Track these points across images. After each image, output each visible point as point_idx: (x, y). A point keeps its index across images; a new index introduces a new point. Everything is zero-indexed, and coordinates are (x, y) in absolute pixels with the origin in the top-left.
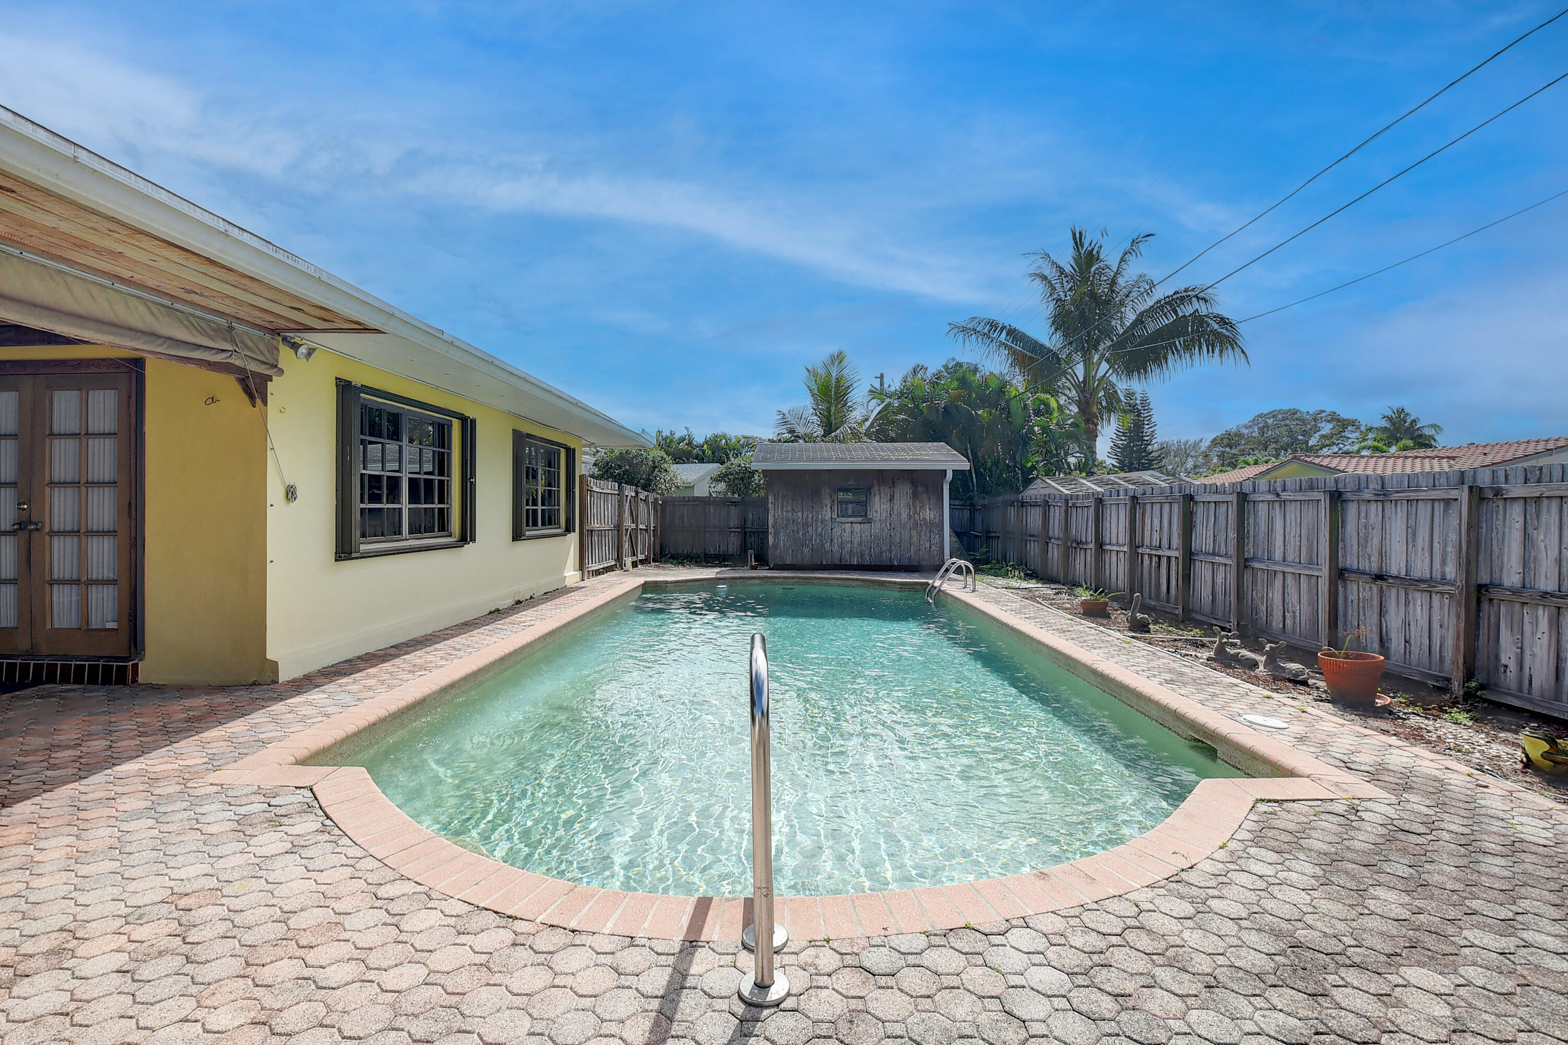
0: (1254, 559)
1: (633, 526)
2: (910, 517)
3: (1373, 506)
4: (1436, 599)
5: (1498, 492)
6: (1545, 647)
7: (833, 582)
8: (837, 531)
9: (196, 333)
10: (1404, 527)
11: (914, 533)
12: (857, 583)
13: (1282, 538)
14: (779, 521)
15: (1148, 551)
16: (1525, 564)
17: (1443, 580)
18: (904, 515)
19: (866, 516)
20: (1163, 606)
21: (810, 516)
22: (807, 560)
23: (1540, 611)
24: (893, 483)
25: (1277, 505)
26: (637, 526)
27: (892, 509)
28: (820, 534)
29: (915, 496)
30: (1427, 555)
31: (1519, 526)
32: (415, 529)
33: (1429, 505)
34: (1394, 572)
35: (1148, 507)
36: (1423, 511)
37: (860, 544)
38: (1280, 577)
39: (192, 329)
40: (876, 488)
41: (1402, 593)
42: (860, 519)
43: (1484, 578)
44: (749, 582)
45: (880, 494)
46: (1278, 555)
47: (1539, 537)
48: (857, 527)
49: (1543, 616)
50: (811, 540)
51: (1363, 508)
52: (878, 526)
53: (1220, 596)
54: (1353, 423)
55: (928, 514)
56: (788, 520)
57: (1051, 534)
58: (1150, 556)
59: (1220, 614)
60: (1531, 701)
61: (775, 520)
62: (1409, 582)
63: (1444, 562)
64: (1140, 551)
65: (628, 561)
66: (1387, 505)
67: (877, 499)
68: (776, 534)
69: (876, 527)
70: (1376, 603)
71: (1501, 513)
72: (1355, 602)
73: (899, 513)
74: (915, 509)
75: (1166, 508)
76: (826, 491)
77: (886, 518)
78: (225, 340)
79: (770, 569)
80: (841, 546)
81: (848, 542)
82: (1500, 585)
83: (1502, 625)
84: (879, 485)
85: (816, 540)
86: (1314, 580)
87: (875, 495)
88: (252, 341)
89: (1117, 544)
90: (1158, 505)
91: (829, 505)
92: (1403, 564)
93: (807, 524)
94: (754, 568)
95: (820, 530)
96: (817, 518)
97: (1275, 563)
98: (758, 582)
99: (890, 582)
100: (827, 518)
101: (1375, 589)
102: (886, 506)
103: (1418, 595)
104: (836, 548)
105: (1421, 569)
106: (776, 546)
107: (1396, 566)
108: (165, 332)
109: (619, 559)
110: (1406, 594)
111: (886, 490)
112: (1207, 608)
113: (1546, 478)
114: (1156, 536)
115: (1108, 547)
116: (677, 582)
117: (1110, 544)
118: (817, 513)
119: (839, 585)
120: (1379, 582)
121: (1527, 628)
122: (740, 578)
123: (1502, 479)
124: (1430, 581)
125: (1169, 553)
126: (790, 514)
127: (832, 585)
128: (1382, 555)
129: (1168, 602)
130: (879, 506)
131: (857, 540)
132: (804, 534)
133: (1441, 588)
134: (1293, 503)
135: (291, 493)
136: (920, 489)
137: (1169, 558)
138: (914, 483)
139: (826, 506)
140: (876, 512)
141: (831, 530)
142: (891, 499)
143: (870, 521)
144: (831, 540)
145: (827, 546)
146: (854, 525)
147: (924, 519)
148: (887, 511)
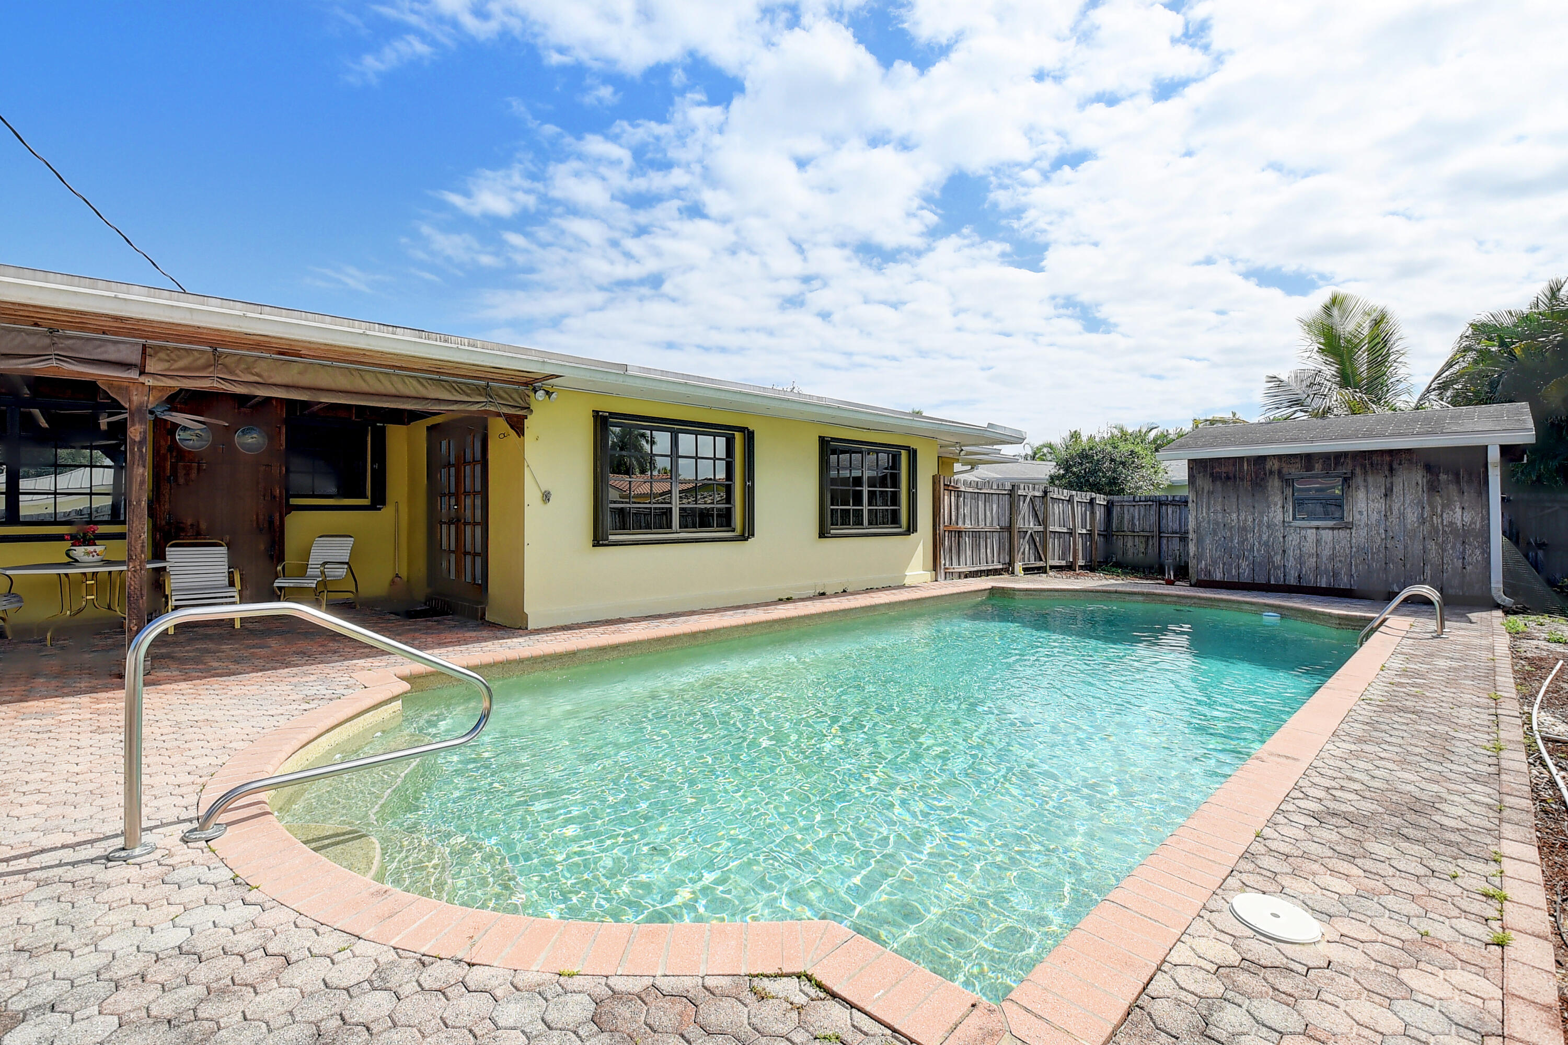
1: (1041, 528)
2: (1423, 521)
8: (1293, 539)
9: (455, 393)
11: (1432, 546)
14: (1205, 524)
18: (1412, 517)
19: (1342, 518)
21: (1250, 519)
22: (1246, 577)
24: (1391, 470)
26: (1046, 528)
27: (1389, 509)
28: (1266, 544)
29: (1433, 488)
32: (683, 526)
37: (1332, 558)
39: (453, 391)
40: (1359, 480)
42: (1331, 523)
45: (1367, 487)
48: (1327, 535)
50: (1252, 550)
52: (1363, 533)
55: (1459, 516)
56: (1217, 523)
61: (1198, 525)
65: (1019, 566)
67: (1361, 495)
68: (1200, 541)
69: (1360, 536)
73: (1402, 516)
74: (1433, 508)
76: (1276, 483)
77: (1378, 521)
78: (481, 395)
79: (1191, 585)
80: (1300, 560)
81: (1311, 555)
84: (1366, 473)
85: (1259, 551)
87: (1357, 488)
88: (507, 393)
91: (1280, 504)
93: (1244, 529)
94: (1170, 583)
95: (1265, 537)
96: (1261, 521)
99: (1323, 614)
100: (1276, 521)
102: (1380, 505)
104: (1291, 563)
106: (1199, 557)
108: (433, 396)
109: (1011, 563)
111: (1377, 482)
118: (1262, 514)
126: (1220, 516)
130: (1365, 505)
131: (1327, 552)
132: (1241, 543)
135: (546, 497)
136: (1443, 477)
138: (1428, 468)
139: (1276, 505)
140: (1360, 513)
141: (1284, 537)
142: (1388, 494)
143: (1348, 527)
144: (1284, 551)
145: (1277, 559)
146: (1322, 532)
147: (1451, 524)
148: (1379, 512)
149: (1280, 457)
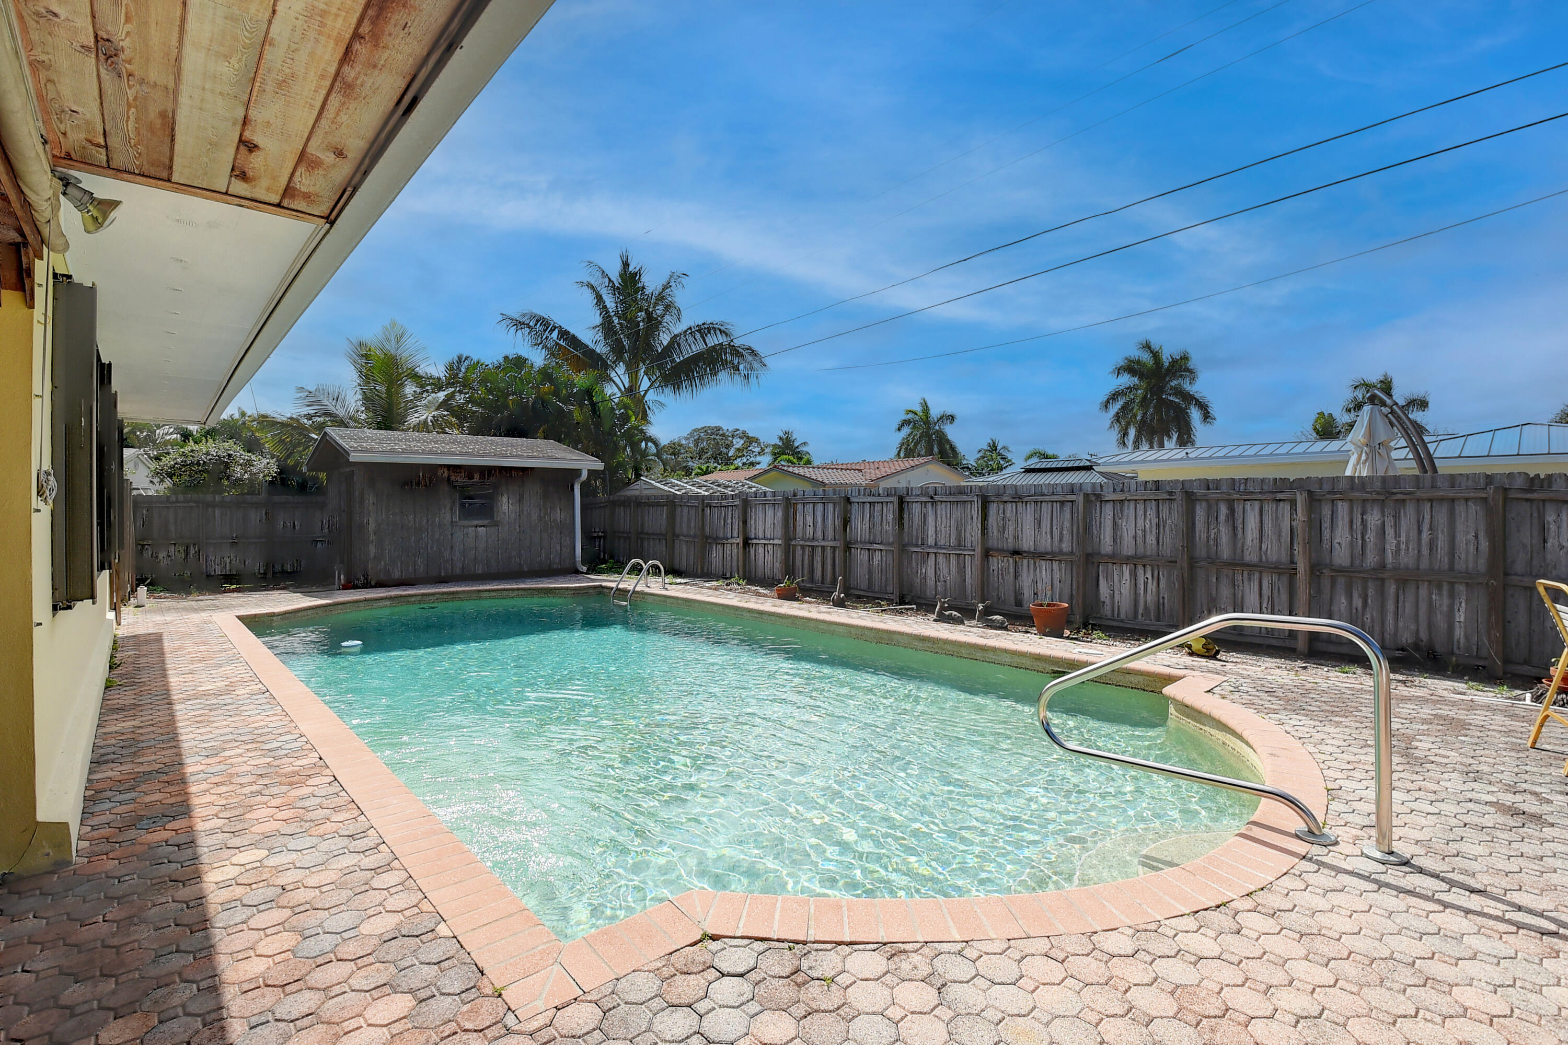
0: (910, 544)
2: (540, 519)
3: (1009, 506)
4: (1055, 564)
5: (1098, 496)
6: (1128, 588)
7: (486, 594)
8: (458, 537)
10: (1032, 519)
11: (545, 536)
12: (516, 592)
13: (934, 529)
14: (383, 526)
15: (802, 543)
16: (1115, 540)
17: (1061, 552)
18: (535, 516)
19: (492, 518)
20: (819, 587)
21: (425, 520)
22: (421, 572)
23: (1124, 568)
24: (522, 482)
25: (929, 505)
27: (521, 511)
28: (438, 542)
29: (546, 497)
30: (1049, 536)
31: (1110, 517)
33: (1050, 504)
34: (1025, 548)
35: (800, 507)
36: (1046, 508)
37: (485, 550)
38: (932, 557)
40: (503, 489)
41: (1032, 562)
42: (486, 522)
43: (1089, 550)
44: (376, 604)
45: (508, 494)
46: (931, 541)
47: (1123, 523)
48: (482, 532)
49: (1126, 570)
50: (426, 548)
51: (1001, 506)
52: (506, 529)
53: (876, 576)
54: (757, 440)
55: (558, 515)
56: (395, 525)
57: (677, 531)
58: (803, 547)
59: (877, 589)
60: (1122, 621)
61: (379, 525)
62: (1038, 555)
63: (1061, 540)
64: (793, 543)
66: (1019, 504)
67: (505, 499)
68: (379, 542)
69: (504, 532)
70: (1012, 570)
71: (1098, 509)
72: (996, 572)
73: (529, 516)
74: (545, 510)
75: (820, 507)
76: (445, 488)
77: (515, 520)
80: (464, 554)
81: (471, 550)
82: (1099, 554)
83: (1101, 577)
84: (507, 484)
85: (432, 548)
86: (962, 557)
87: (502, 495)
89: (764, 538)
90: (811, 505)
91: (448, 506)
92: (1032, 543)
93: (420, 530)
95: (437, 536)
96: (434, 523)
97: (930, 547)
98: (388, 603)
100: (446, 522)
101: (1011, 560)
102: (516, 508)
103: (1043, 563)
104: (457, 557)
105: (1045, 544)
106: (379, 557)
107: (1027, 543)
110: (1035, 563)
111: (514, 490)
112: (864, 584)
113: (1126, 489)
114: (809, 530)
115: (755, 541)
116: (286, 613)
117: (755, 538)
118: (434, 516)
119: (494, 598)
120: (1017, 557)
121: (1116, 578)
122: (365, 600)
123: (1099, 488)
124: (1052, 553)
125: (823, 543)
126: (398, 519)
127: (486, 598)
128: (1016, 538)
129: (823, 582)
130: (506, 505)
131: (482, 546)
132: (417, 543)
133: (1061, 557)
134: (944, 504)
136: (551, 489)
137: (823, 547)
138: (544, 482)
139: (445, 507)
140: (505, 513)
141: (452, 535)
142: (521, 500)
143: (496, 524)
144: (452, 547)
145: (447, 554)
146: (479, 529)
147: (555, 520)
148: (516, 513)
149: (449, 467)
